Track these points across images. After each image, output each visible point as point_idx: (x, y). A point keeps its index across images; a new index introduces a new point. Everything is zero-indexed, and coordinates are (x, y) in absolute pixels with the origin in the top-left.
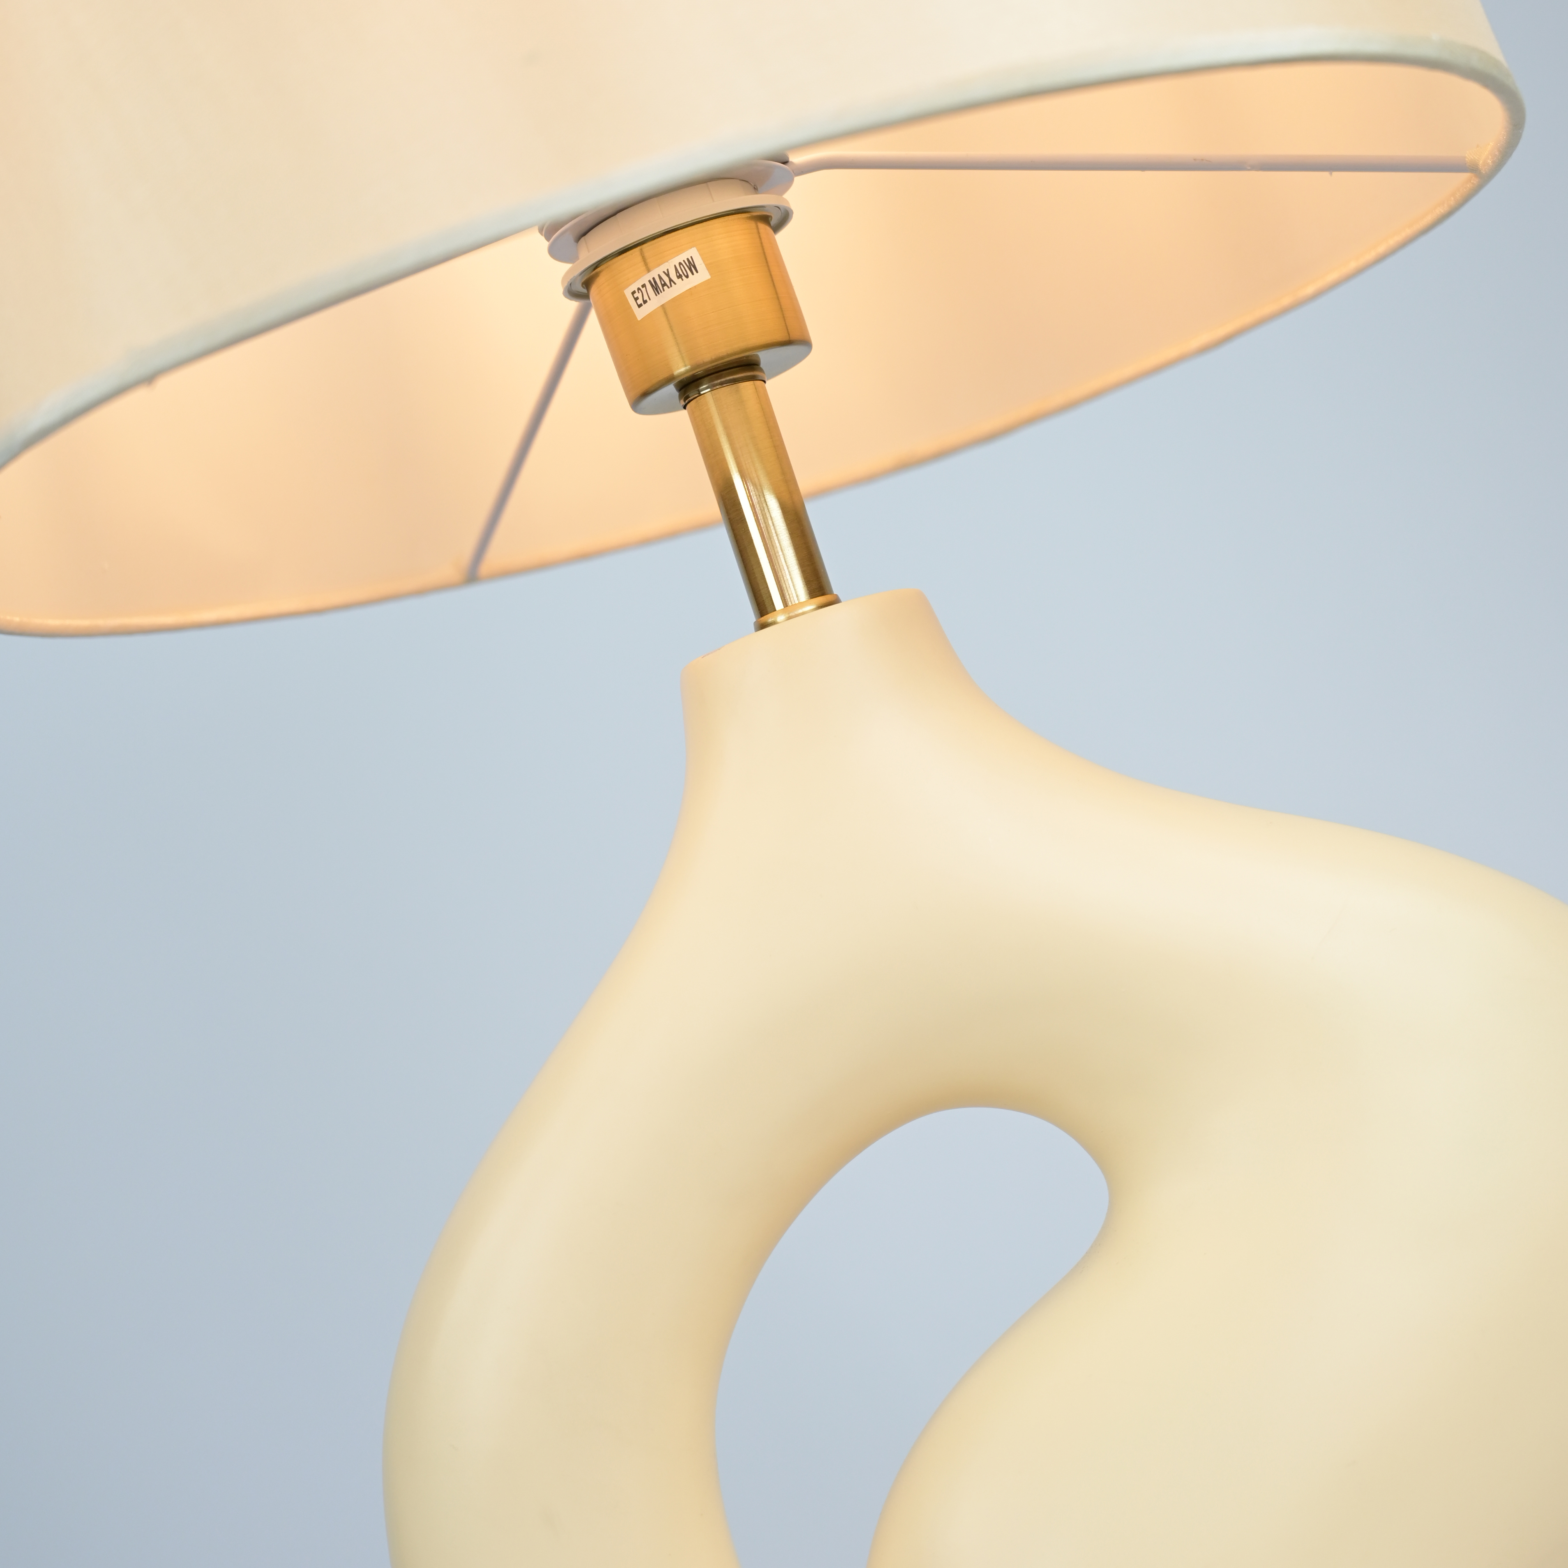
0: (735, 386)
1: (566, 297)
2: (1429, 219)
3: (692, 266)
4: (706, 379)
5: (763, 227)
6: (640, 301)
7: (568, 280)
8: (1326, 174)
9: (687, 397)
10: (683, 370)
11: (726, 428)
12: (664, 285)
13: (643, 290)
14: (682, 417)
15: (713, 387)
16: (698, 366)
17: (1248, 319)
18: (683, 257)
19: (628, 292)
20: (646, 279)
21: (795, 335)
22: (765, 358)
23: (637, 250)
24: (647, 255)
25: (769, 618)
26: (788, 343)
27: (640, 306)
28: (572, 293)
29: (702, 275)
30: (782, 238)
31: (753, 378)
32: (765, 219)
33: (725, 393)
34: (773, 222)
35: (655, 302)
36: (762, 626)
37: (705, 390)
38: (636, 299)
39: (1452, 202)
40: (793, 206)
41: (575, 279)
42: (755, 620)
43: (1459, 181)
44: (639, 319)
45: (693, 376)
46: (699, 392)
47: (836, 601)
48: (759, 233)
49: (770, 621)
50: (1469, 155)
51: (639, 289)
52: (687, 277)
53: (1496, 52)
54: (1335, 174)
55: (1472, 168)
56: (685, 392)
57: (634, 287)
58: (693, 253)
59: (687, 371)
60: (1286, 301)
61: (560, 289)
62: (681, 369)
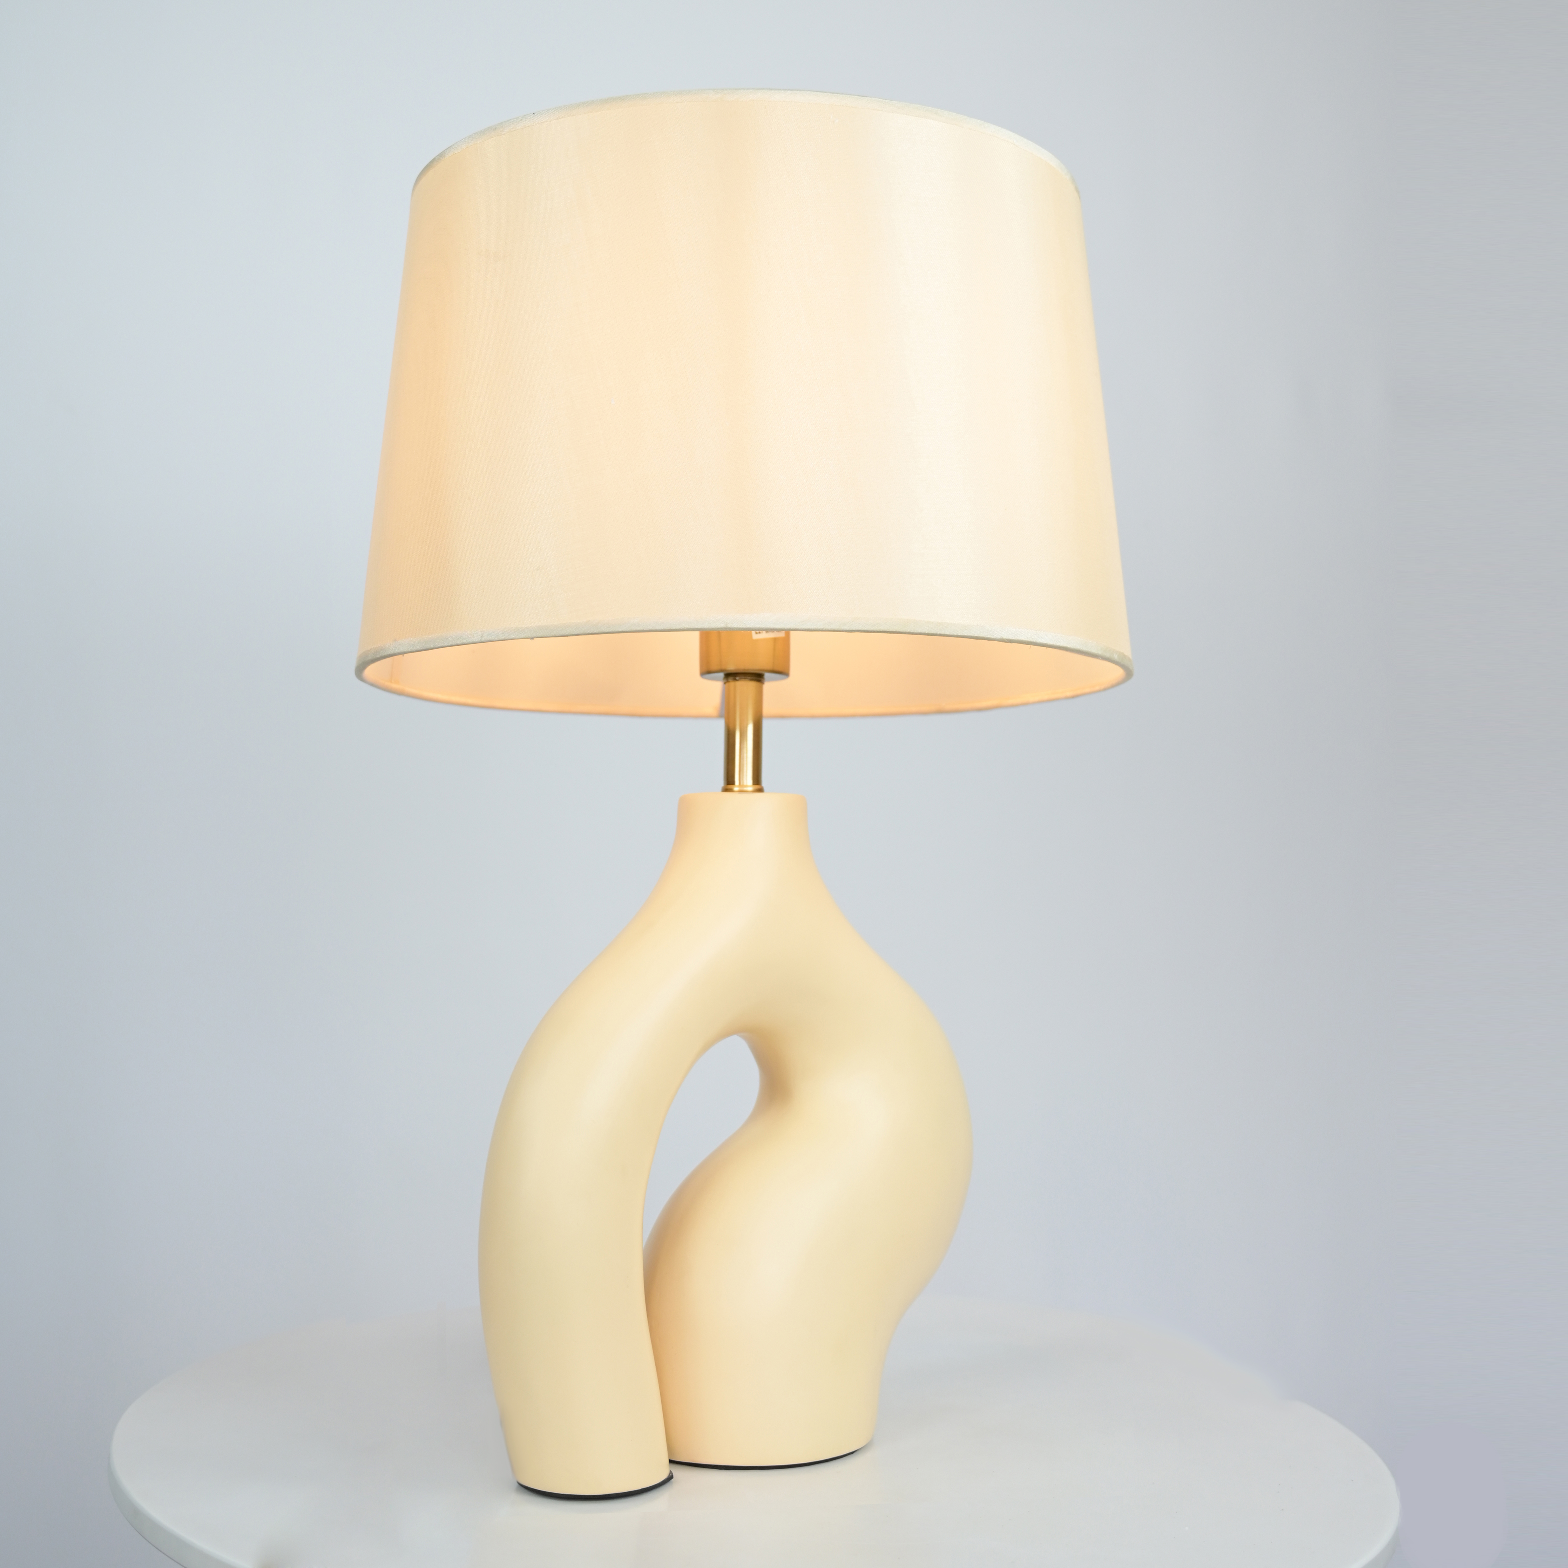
0: (750, 682)
4: (741, 675)
9: (727, 680)
10: (734, 668)
15: (741, 679)
16: (741, 669)
22: (767, 675)
31: (759, 681)
33: (744, 683)
37: (737, 680)
42: (724, 785)
46: (734, 679)
49: (732, 788)
56: (728, 677)
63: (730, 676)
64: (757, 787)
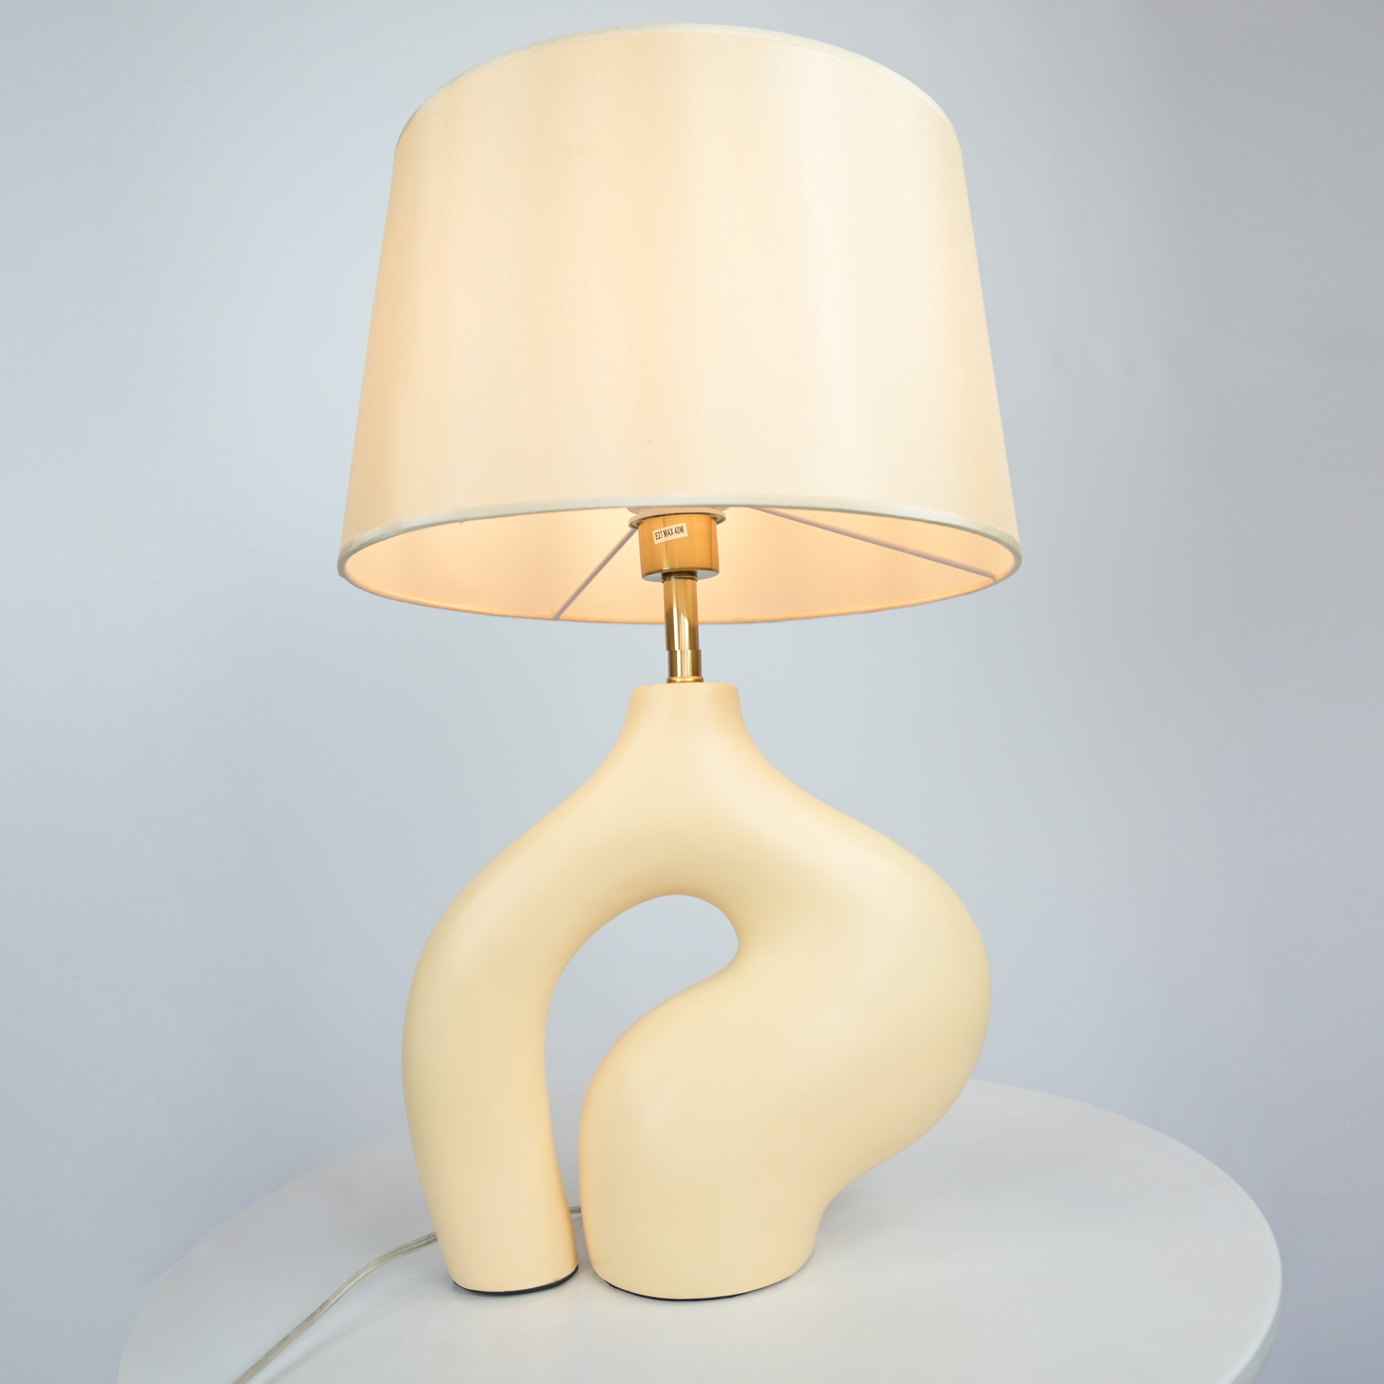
0: (685, 580)
1: (629, 526)
2: (969, 590)
3: (682, 530)
4: (674, 574)
5: (713, 521)
6: (658, 537)
7: (630, 522)
8: (936, 563)
9: (665, 579)
10: (667, 568)
11: (677, 596)
12: (669, 534)
13: (660, 533)
14: (660, 586)
15: (676, 578)
16: (673, 569)
17: (886, 605)
18: (679, 525)
19: (654, 532)
20: (662, 529)
21: (714, 567)
22: (699, 573)
23: (662, 518)
24: (666, 520)
25: (674, 678)
26: (710, 569)
27: (657, 539)
28: (632, 525)
29: (685, 534)
30: (719, 527)
31: (693, 579)
32: (715, 519)
33: (681, 582)
34: (717, 520)
35: (664, 539)
36: (670, 681)
37: (673, 579)
38: (657, 536)
39: (980, 586)
40: (727, 516)
41: (634, 521)
42: (668, 677)
43: (985, 580)
44: (655, 544)
45: (670, 572)
46: (670, 578)
47: (701, 680)
48: (711, 524)
49: (674, 679)
50: (992, 571)
51: (659, 532)
52: (679, 533)
53: (1016, 537)
54: (939, 564)
55: (992, 577)
56: (664, 577)
57: (657, 531)
58: (684, 525)
59: (668, 570)
60: (903, 603)
61: (628, 523)
62: (666, 568)
63: (666, 576)
64: (696, 678)
